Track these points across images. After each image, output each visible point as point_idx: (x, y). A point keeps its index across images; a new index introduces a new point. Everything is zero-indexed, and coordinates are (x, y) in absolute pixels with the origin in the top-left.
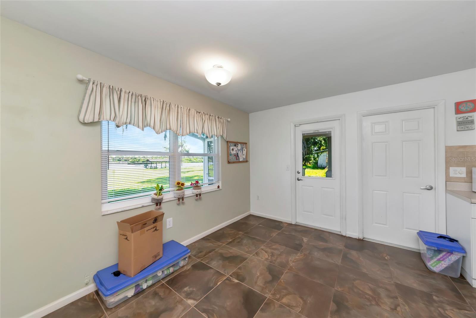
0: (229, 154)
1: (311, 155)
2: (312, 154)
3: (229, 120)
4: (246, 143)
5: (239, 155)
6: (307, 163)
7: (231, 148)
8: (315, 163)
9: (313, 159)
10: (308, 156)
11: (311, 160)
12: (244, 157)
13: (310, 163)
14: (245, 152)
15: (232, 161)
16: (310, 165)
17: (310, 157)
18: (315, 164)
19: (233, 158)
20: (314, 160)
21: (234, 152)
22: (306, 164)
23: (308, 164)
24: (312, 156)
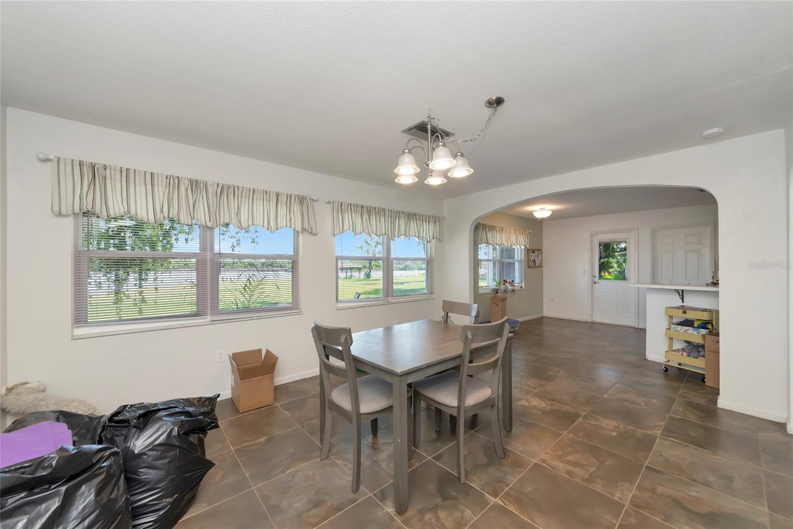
0: (529, 260)
1: (610, 258)
2: (613, 257)
3: (530, 231)
4: (540, 250)
5: (536, 261)
6: (603, 272)
7: (531, 254)
8: (619, 272)
9: (615, 265)
10: (606, 259)
11: (612, 267)
12: (539, 262)
13: (609, 273)
14: (540, 258)
15: (530, 266)
16: (609, 277)
17: (610, 263)
18: (620, 274)
19: (531, 263)
20: (619, 266)
21: (532, 258)
22: (603, 274)
23: (607, 274)
24: (615, 260)
